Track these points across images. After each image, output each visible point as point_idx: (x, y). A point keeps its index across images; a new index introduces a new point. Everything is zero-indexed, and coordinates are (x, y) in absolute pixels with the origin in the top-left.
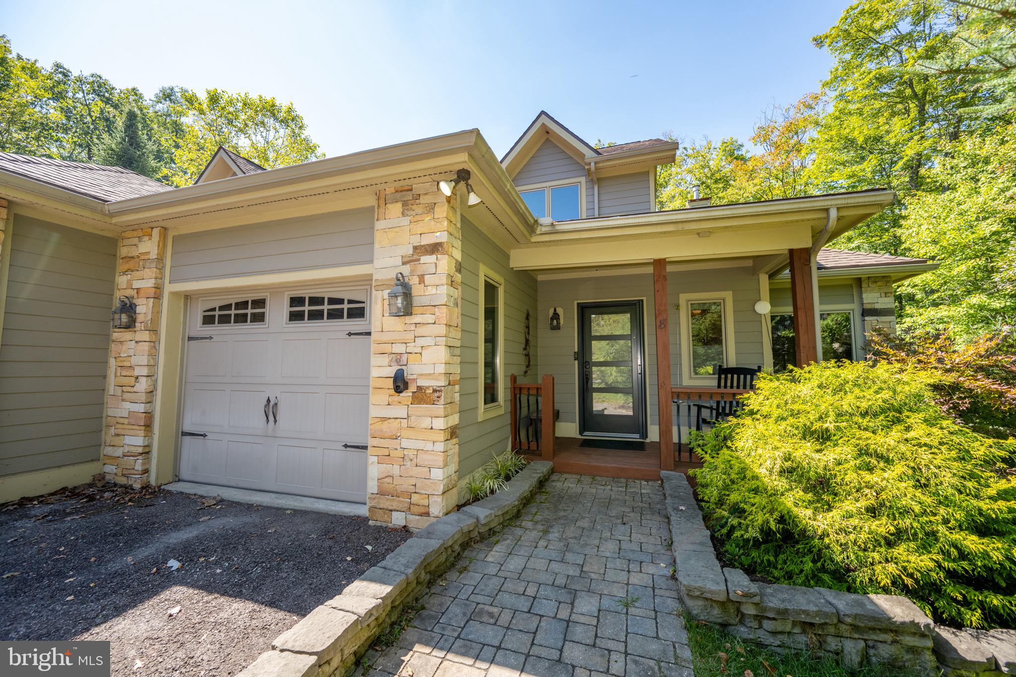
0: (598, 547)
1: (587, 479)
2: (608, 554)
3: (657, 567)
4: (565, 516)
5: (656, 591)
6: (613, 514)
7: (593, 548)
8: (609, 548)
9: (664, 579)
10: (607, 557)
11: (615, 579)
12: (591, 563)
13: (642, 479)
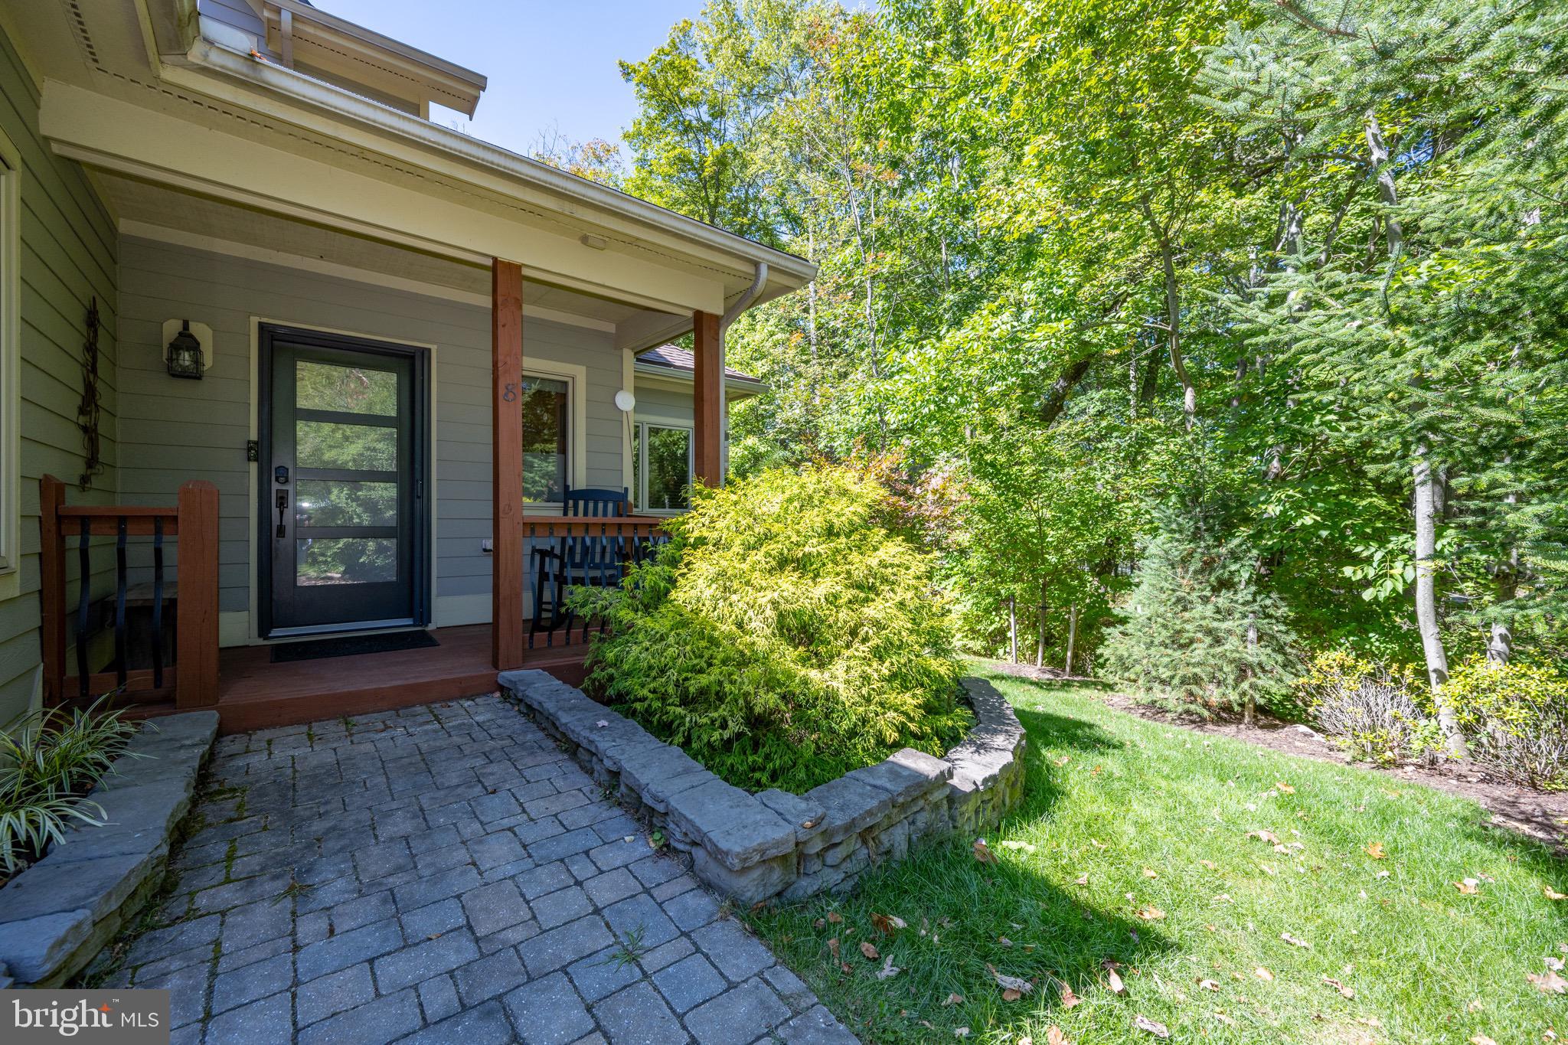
0: (474, 864)
1: (332, 729)
2: (510, 870)
3: (621, 848)
4: (334, 828)
5: (655, 892)
6: (455, 781)
7: (462, 873)
8: (499, 854)
9: (649, 863)
10: (512, 877)
11: (564, 916)
12: (486, 910)
13: (461, 697)
